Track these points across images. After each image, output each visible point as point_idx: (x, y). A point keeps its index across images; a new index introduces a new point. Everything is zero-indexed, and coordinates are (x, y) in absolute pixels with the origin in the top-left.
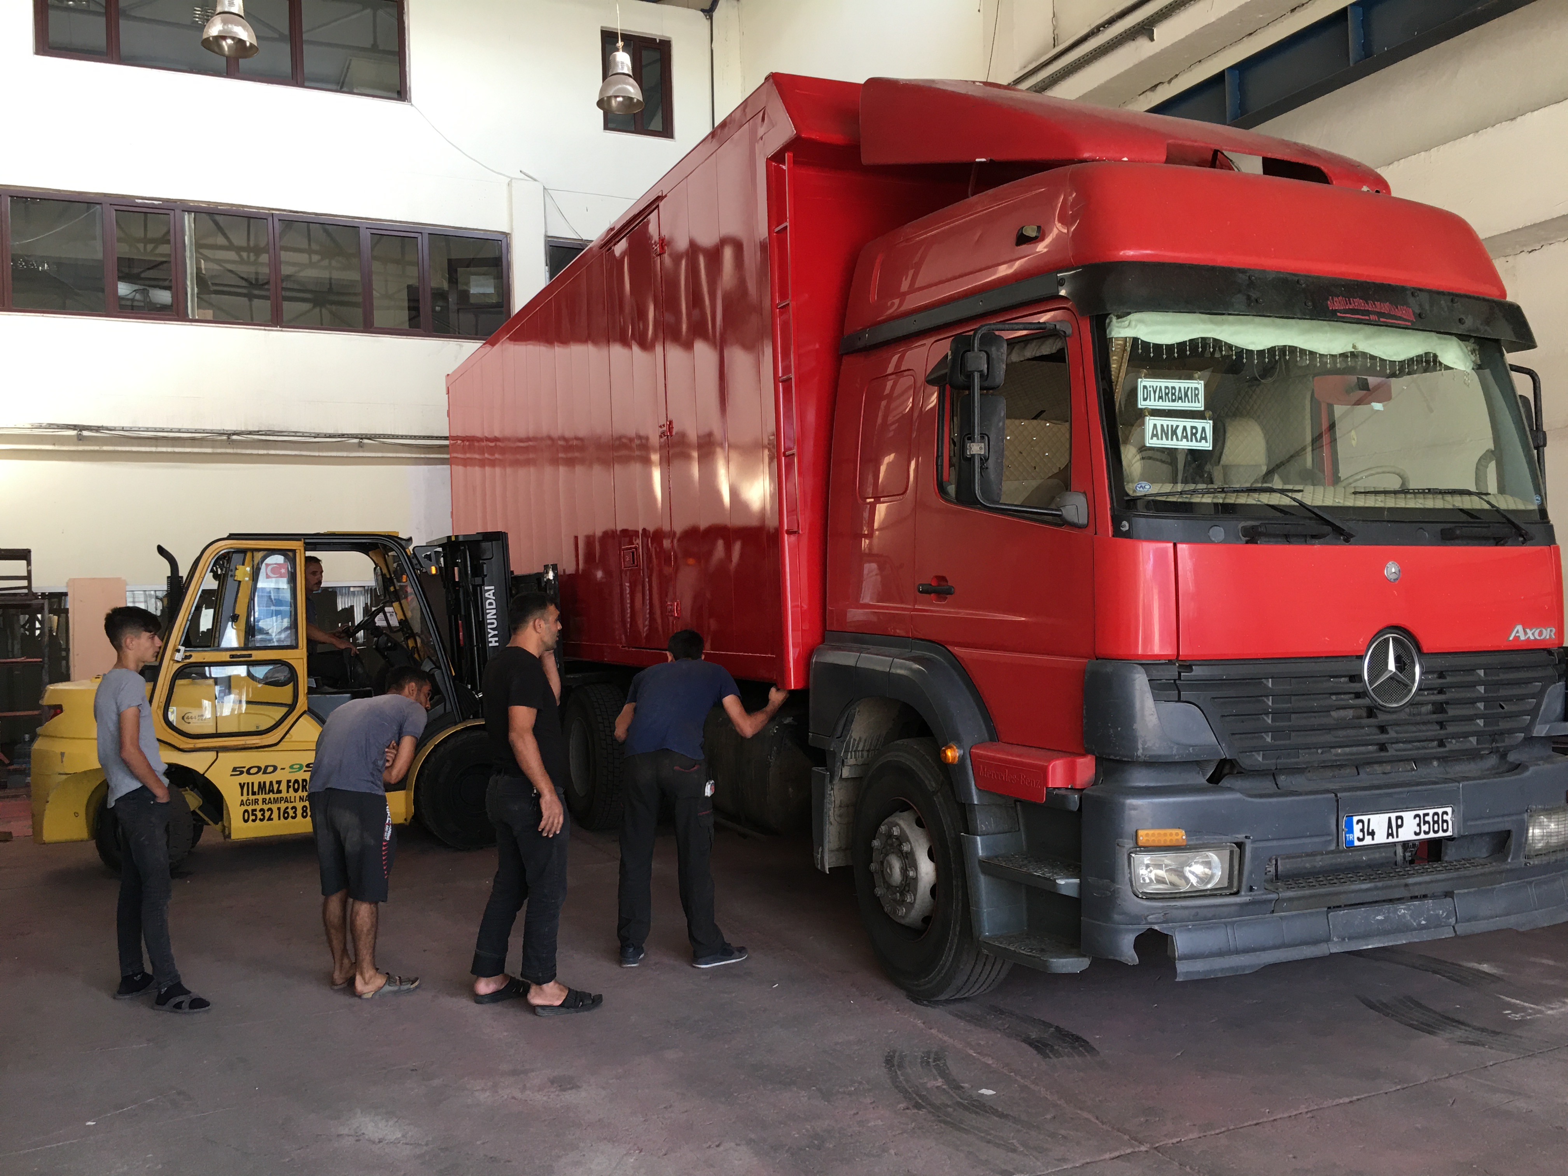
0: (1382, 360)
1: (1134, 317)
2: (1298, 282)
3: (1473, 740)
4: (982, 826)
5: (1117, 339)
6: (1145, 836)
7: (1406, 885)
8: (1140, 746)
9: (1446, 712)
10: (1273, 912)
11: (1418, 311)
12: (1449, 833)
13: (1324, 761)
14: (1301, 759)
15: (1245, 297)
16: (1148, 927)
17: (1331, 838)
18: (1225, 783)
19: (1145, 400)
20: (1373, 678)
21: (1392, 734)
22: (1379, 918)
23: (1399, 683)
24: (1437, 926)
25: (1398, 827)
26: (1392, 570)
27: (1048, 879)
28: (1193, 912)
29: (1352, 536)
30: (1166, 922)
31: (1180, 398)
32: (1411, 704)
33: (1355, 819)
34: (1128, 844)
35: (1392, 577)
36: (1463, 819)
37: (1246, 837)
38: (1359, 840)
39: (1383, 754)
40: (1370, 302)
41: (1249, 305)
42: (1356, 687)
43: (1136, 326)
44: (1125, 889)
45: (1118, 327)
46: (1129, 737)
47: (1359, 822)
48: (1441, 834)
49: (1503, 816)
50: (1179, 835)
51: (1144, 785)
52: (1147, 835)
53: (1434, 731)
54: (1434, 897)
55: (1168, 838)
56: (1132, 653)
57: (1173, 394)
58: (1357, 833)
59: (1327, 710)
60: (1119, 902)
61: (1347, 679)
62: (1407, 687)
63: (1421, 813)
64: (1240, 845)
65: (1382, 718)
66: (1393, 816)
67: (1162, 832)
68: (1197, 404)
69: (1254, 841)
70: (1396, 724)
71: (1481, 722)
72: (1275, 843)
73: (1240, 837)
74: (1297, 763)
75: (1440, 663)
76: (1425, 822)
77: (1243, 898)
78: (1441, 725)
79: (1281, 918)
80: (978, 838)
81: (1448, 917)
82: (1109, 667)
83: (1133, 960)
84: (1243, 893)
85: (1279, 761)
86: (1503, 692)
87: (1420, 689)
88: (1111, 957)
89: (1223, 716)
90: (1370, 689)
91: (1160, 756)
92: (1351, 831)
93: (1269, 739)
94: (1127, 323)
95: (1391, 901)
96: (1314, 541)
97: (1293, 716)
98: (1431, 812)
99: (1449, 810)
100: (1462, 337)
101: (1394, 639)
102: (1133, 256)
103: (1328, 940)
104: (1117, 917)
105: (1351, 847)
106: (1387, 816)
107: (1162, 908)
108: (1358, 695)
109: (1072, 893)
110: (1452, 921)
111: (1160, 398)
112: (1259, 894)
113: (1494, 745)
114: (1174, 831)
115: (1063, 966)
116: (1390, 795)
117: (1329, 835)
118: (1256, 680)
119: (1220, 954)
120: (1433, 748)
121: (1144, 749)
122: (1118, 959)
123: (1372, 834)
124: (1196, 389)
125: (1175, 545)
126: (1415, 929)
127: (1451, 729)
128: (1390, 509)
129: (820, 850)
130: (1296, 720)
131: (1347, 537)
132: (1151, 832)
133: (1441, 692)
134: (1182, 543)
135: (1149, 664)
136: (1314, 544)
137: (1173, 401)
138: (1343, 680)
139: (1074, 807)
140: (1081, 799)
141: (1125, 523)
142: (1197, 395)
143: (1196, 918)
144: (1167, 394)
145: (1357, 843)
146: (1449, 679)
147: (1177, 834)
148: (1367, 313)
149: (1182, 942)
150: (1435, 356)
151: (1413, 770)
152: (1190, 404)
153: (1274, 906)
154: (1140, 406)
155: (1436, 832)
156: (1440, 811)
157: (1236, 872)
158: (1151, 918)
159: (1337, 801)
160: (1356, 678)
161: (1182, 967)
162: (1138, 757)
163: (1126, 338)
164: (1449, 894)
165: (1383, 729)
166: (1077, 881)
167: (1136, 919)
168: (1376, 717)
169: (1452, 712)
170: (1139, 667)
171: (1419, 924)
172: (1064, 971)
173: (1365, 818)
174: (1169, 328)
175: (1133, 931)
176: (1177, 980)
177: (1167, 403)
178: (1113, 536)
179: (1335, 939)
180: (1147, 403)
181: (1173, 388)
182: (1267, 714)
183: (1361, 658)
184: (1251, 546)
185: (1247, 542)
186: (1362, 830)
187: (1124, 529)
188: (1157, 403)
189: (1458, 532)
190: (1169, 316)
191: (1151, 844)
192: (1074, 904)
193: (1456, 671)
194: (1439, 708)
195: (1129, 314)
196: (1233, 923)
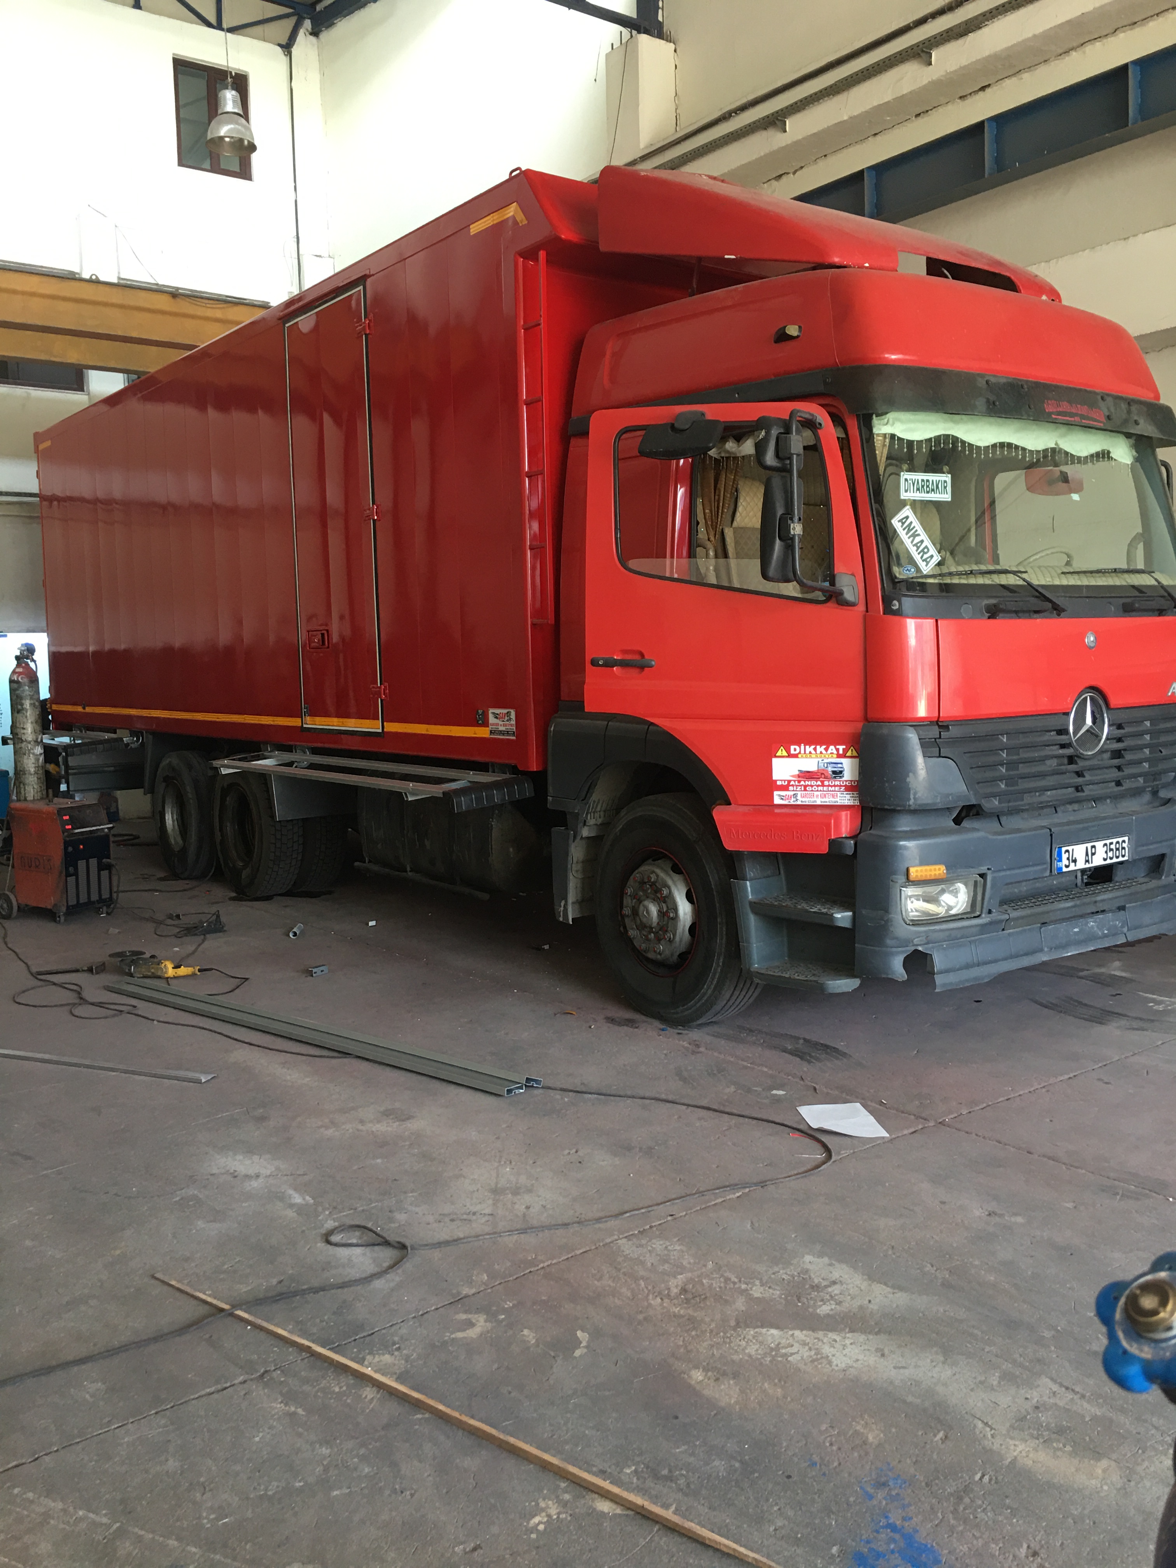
0: (1072, 455)
1: (891, 416)
2: (1022, 386)
3: (1141, 780)
4: (750, 874)
5: (878, 435)
6: (916, 872)
7: (1096, 902)
8: (912, 797)
9: (1123, 757)
10: (1003, 930)
11: (1107, 414)
12: (1126, 858)
13: (1041, 803)
14: (1025, 801)
15: (985, 400)
16: (913, 948)
17: (1045, 866)
18: (966, 824)
19: (906, 491)
20: (1076, 731)
21: (1088, 777)
22: (1076, 930)
23: (1093, 735)
24: (1115, 935)
25: (1093, 854)
26: (1090, 639)
27: (826, 914)
28: (947, 933)
29: (1064, 610)
30: (927, 943)
31: (933, 490)
32: (1102, 751)
33: (1064, 849)
34: (901, 879)
35: (1092, 645)
36: (1136, 845)
37: (988, 869)
38: (1067, 866)
39: (1079, 794)
40: (1074, 405)
41: (988, 408)
42: (1063, 738)
43: (893, 424)
44: (896, 918)
45: (879, 424)
46: (903, 789)
47: (1067, 851)
48: (1121, 859)
49: (1161, 842)
50: (939, 870)
51: (908, 829)
52: (917, 871)
53: (1115, 774)
54: (1111, 911)
55: (933, 873)
56: (904, 716)
57: (928, 486)
58: (1065, 861)
59: (1043, 760)
60: (891, 929)
61: (1055, 733)
62: (1098, 737)
63: (1108, 842)
64: (982, 876)
65: (1081, 764)
66: (1089, 845)
67: (928, 868)
68: (946, 496)
69: (994, 872)
70: (1091, 769)
71: (1146, 765)
72: (1008, 873)
73: (983, 869)
74: (1022, 805)
75: (1122, 716)
76: (1111, 850)
77: (985, 919)
78: (1119, 768)
79: (1009, 934)
80: (748, 883)
81: (1122, 927)
82: (885, 730)
83: (903, 977)
84: (983, 915)
85: (1010, 804)
86: (1163, 739)
87: (1107, 739)
88: (884, 976)
89: (972, 768)
90: (1073, 740)
91: (927, 804)
92: (1060, 860)
93: (1003, 786)
94: (886, 420)
95: (1082, 916)
96: (1035, 616)
97: (1021, 765)
98: (1114, 841)
99: (1126, 839)
100: (1128, 435)
101: (1092, 698)
102: (895, 360)
103: (1041, 950)
104: (889, 942)
105: (1060, 872)
106: (1084, 846)
107: (925, 932)
108: (1063, 746)
109: (847, 924)
110: (1125, 930)
111: (918, 489)
112: (995, 916)
113: (1155, 783)
114: (937, 867)
115: (839, 987)
116: (1086, 828)
117: (1045, 864)
118: (993, 736)
119: (968, 966)
120: (1113, 788)
121: (914, 798)
122: (890, 976)
123: (1075, 861)
124: (945, 482)
125: (937, 621)
126: (1100, 938)
127: (1128, 771)
128: (1087, 586)
129: (562, 904)
130: (1023, 769)
131: (1058, 610)
132: (919, 868)
133: (1119, 740)
134: (942, 619)
135: (918, 724)
136: (1036, 618)
137: (928, 492)
138: (1052, 733)
139: (850, 851)
140: (856, 844)
141: (896, 602)
142: (945, 487)
143: (950, 939)
144: (923, 486)
145: (1065, 870)
146: (1128, 730)
147: (939, 869)
148: (1072, 415)
149: (939, 961)
150: (1109, 452)
151: (1093, 807)
152: (941, 496)
153: (1003, 925)
154: (902, 497)
155: (1117, 857)
156: (1120, 840)
157: (979, 898)
158: (916, 941)
159: (1051, 835)
160: (1063, 731)
161: (939, 980)
162: (909, 806)
163: (885, 435)
164: (1122, 908)
165: (1079, 774)
166: (850, 914)
167: (906, 942)
168: (1076, 763)
169: (1129, 756)
170: (911, 729)
171: (1103, 933)
172: (838, 991)
173: (1070, 848)
174: (920, 425)
175: (903, 952)
176: (937, 990)
177: (923, 495)
178: (884, 614)
179: (1046, 949)
180: (908, 494)
181: (928, 481)
182: (1002, 765)
183: (1067, 714)
184: (992, 621)
185: (989, 618)
186: (1068, 859)
187: (894, 608)
188: (915, 494)
189: (1137, 605)
190: (921, 416)
191: (920, 878)
192: (848, 935)
193: (1130, 723)
194: (1117, 754)
195: (886, 413)
196: (975, 941)
